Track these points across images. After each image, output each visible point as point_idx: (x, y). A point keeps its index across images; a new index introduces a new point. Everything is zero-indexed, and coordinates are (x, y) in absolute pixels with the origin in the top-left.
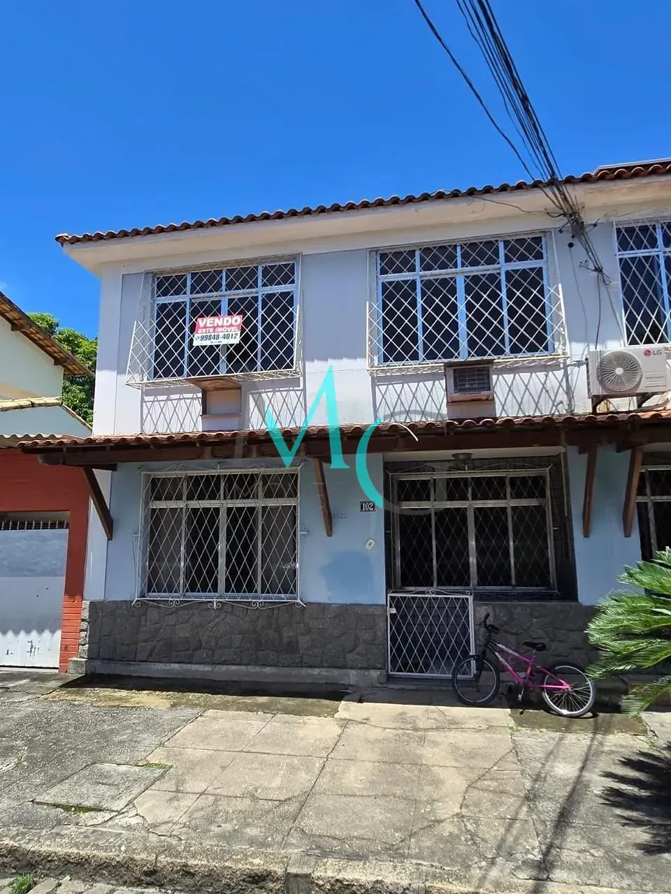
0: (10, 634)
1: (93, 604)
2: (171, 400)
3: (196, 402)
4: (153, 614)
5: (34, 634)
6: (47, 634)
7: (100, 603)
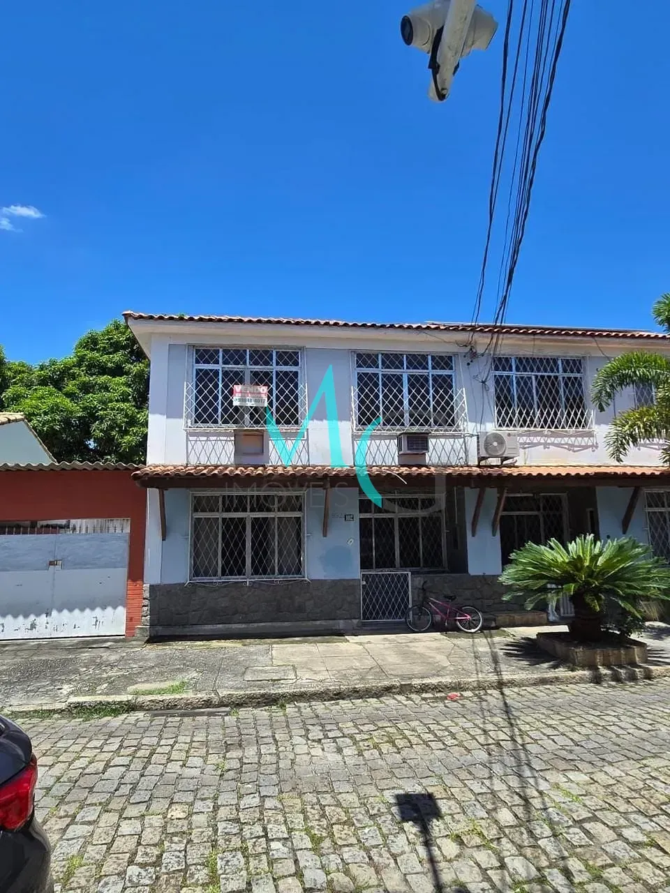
0: (77, 612)
1: (151, 586)
2: (210, 441)
3: (229, 443)
4: (201, 592)
5: (98, 610)
6: (109, 609)
7: (158, 586)
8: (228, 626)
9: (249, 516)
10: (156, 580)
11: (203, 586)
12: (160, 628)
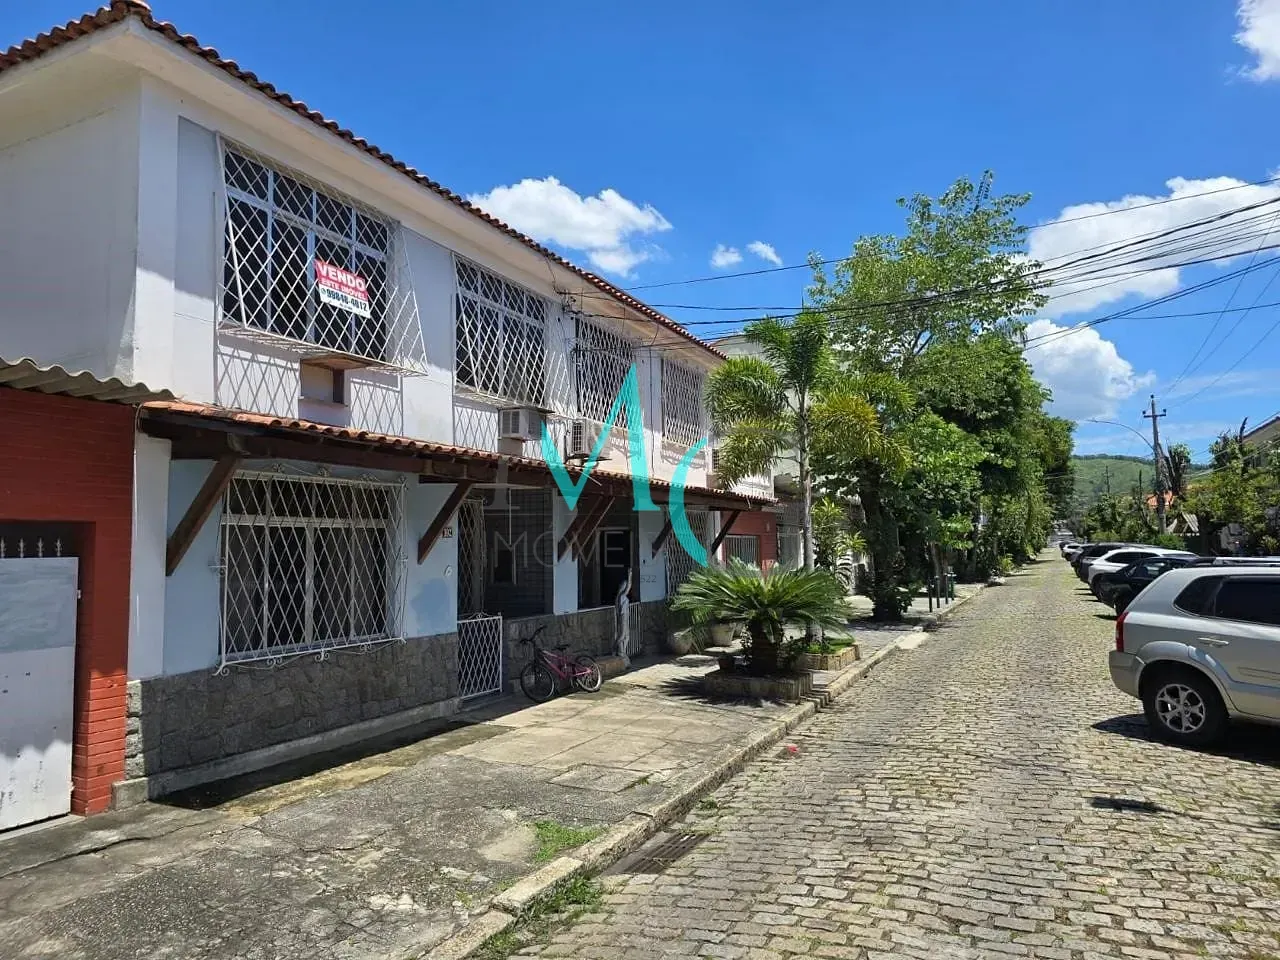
1: (147, 685)
2: (259, 363)
3: (291, 374)
4: (244, 684)
6: (29, 755)
7: (157, 680)
8: (293, 744)
9: (311, 524)
11: (250, 670)
12: (171, 776)
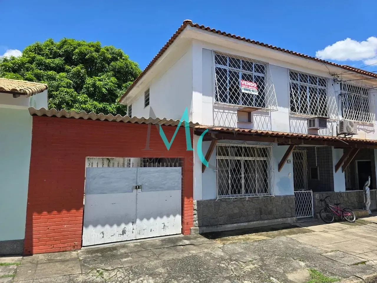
0: (152, 220)
1: (198, 201)
2: (225, 113)
3: (235, 115)
4: (224, 204)
5: (165, 218)
6: (172, 217)
7: (201, 201)
8: (239, 224)
9: (243, 159)
10: (200, 198)
11: (225, 200)
12: (205, 228)
